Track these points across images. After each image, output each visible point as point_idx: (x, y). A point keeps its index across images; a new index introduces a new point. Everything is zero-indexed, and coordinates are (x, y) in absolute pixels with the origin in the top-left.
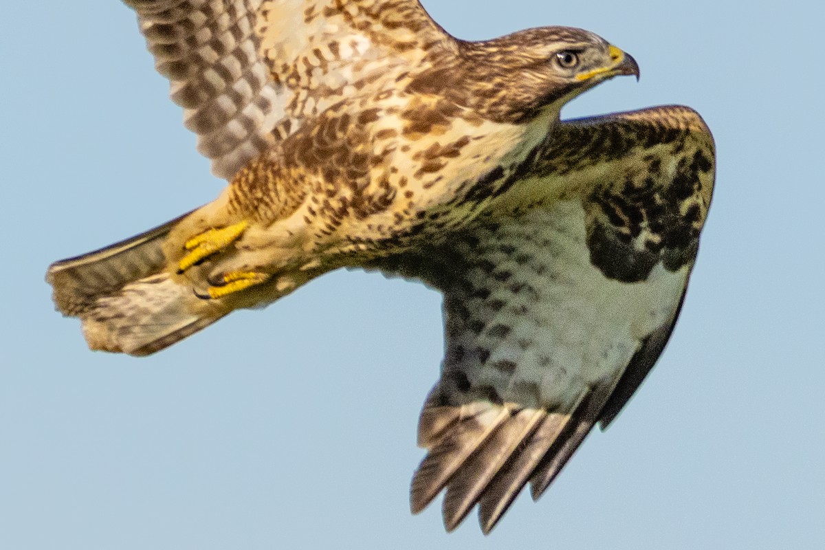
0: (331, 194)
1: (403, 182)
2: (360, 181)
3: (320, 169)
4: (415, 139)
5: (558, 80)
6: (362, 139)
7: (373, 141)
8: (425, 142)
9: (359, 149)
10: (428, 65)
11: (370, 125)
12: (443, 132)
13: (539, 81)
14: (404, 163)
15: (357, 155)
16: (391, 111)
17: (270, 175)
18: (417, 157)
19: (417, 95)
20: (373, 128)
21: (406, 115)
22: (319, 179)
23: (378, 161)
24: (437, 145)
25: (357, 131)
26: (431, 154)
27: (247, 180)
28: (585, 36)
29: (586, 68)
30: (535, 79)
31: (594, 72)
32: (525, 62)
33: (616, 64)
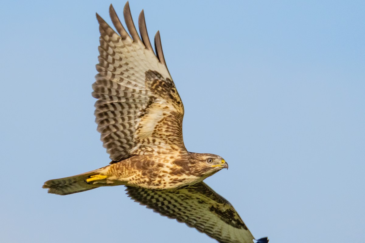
0: (142, 178)
1: (165, 183)
2: (152, 179)
3: (141, 171)
4: (172, 175)
5: (207, 165)
6: (157, 170)
7: (160, 172)
8: (175, 177)
9: (156, 172)
10: (180, 158)
11: (160, 168)
12: (180, 176)
13: (203, 165)
14: (167, 179)
15: (154, 173)
16: (168, 167)
17: (124, 168)
18: (171, 179)
19: (175, 165)
20: (162, 169)
21: (171, 169)
22: (140, 173)
23: (160, 177)
24: (177, 178)
25: (156, 168)
26: (175, 180)
27: (116, 167)
28: (216, 156)
29: (215, 164)
30: (202, 164)
31: (217, 165)
32: (201, 159)
33: (222, 164)
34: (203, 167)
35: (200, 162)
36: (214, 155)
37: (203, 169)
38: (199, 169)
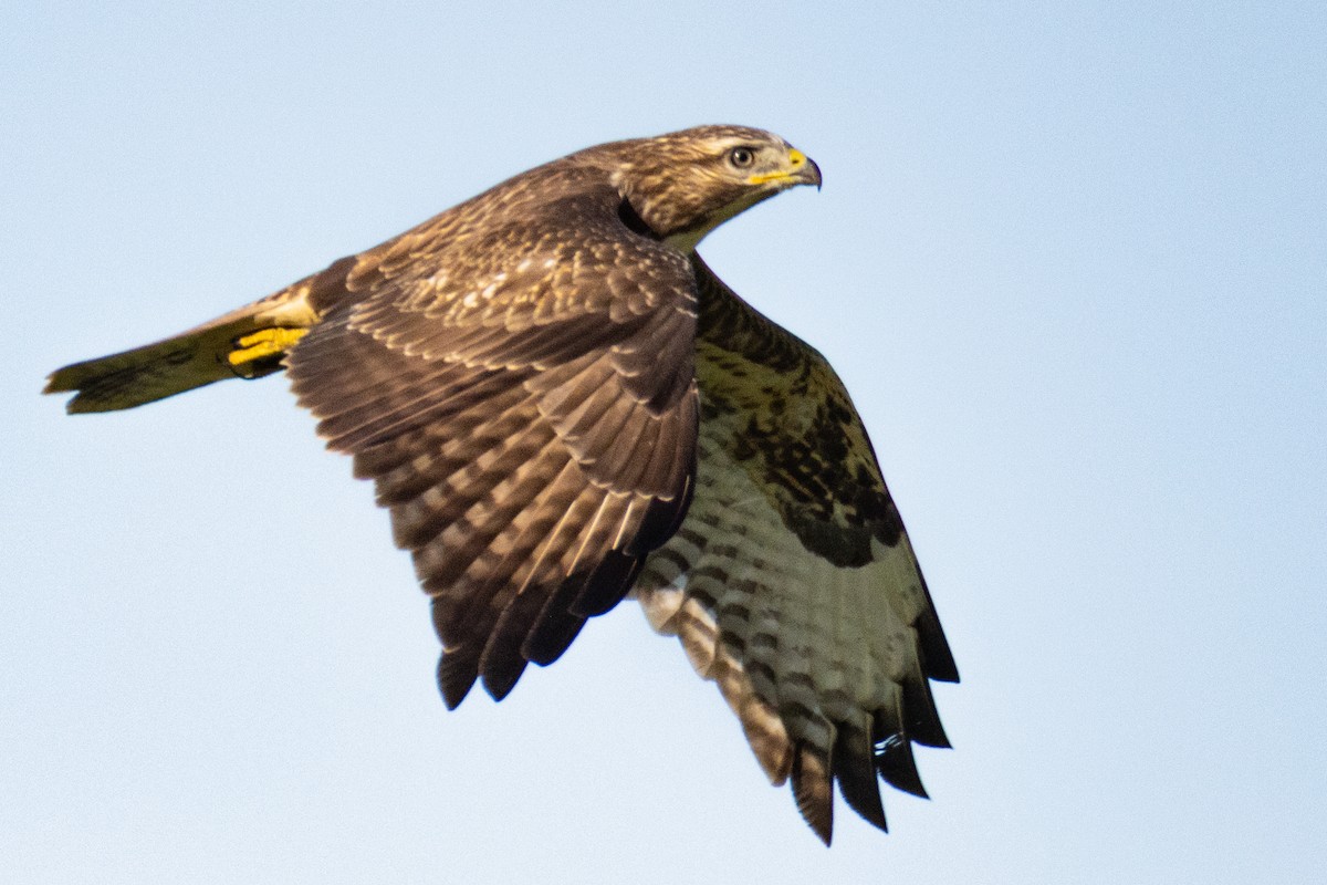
5: (727, 178)
28: (764, 135)
29: (763, 170)
30: (703, 178)
31: (770, 174)
32: (696, 156)
33: (796, 168)
34: (710, 189)
35: (696, 170)
36: (753, 133)
37: (709, 194)
38: (696, 199)
